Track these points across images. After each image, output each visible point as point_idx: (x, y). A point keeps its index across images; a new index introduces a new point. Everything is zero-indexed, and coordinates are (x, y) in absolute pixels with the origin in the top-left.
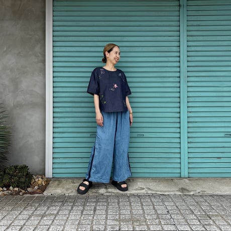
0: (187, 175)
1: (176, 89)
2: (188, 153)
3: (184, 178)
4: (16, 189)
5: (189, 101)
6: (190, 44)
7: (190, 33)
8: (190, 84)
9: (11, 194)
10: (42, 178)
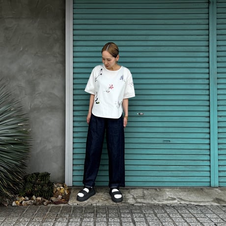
0: (217, 184)
1: (204, 91)
2: (219, 160)
3: (215, 187)
4: (39, 198)
5: (219, 104)
6: (220, 43)
7: (220, 32)
8: (220, 86)
9: (35, 204)
10: (63, 187)
